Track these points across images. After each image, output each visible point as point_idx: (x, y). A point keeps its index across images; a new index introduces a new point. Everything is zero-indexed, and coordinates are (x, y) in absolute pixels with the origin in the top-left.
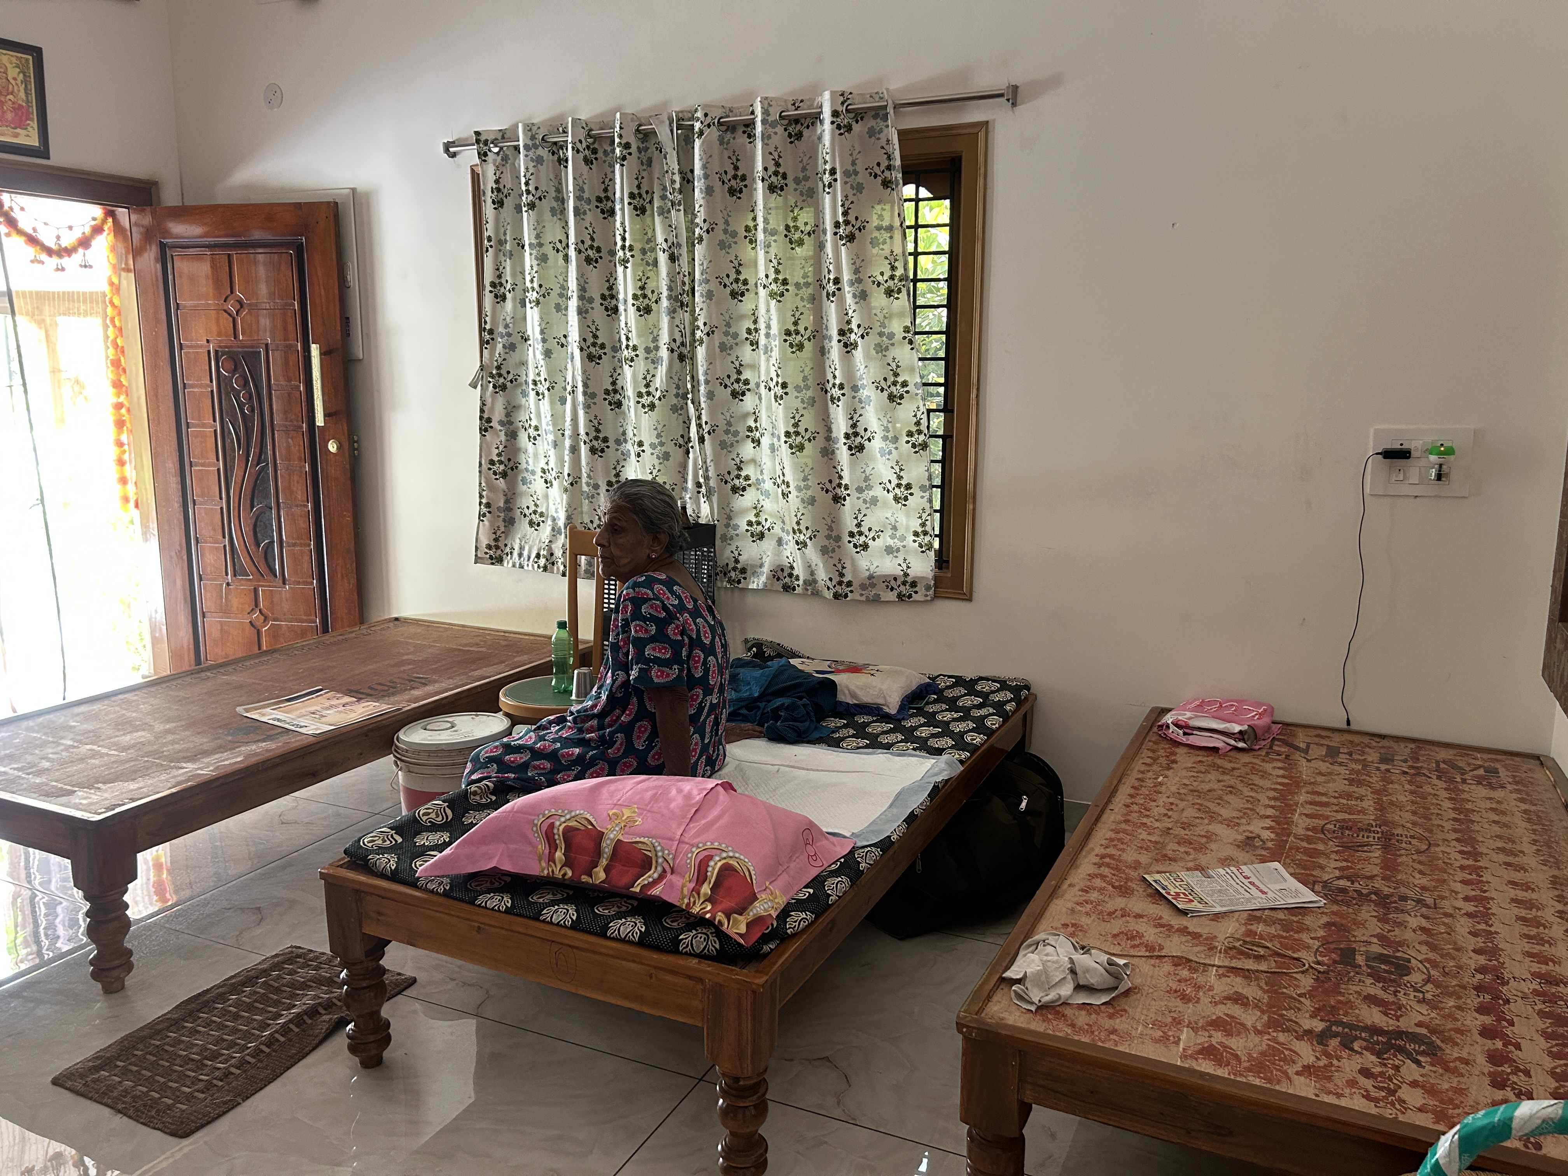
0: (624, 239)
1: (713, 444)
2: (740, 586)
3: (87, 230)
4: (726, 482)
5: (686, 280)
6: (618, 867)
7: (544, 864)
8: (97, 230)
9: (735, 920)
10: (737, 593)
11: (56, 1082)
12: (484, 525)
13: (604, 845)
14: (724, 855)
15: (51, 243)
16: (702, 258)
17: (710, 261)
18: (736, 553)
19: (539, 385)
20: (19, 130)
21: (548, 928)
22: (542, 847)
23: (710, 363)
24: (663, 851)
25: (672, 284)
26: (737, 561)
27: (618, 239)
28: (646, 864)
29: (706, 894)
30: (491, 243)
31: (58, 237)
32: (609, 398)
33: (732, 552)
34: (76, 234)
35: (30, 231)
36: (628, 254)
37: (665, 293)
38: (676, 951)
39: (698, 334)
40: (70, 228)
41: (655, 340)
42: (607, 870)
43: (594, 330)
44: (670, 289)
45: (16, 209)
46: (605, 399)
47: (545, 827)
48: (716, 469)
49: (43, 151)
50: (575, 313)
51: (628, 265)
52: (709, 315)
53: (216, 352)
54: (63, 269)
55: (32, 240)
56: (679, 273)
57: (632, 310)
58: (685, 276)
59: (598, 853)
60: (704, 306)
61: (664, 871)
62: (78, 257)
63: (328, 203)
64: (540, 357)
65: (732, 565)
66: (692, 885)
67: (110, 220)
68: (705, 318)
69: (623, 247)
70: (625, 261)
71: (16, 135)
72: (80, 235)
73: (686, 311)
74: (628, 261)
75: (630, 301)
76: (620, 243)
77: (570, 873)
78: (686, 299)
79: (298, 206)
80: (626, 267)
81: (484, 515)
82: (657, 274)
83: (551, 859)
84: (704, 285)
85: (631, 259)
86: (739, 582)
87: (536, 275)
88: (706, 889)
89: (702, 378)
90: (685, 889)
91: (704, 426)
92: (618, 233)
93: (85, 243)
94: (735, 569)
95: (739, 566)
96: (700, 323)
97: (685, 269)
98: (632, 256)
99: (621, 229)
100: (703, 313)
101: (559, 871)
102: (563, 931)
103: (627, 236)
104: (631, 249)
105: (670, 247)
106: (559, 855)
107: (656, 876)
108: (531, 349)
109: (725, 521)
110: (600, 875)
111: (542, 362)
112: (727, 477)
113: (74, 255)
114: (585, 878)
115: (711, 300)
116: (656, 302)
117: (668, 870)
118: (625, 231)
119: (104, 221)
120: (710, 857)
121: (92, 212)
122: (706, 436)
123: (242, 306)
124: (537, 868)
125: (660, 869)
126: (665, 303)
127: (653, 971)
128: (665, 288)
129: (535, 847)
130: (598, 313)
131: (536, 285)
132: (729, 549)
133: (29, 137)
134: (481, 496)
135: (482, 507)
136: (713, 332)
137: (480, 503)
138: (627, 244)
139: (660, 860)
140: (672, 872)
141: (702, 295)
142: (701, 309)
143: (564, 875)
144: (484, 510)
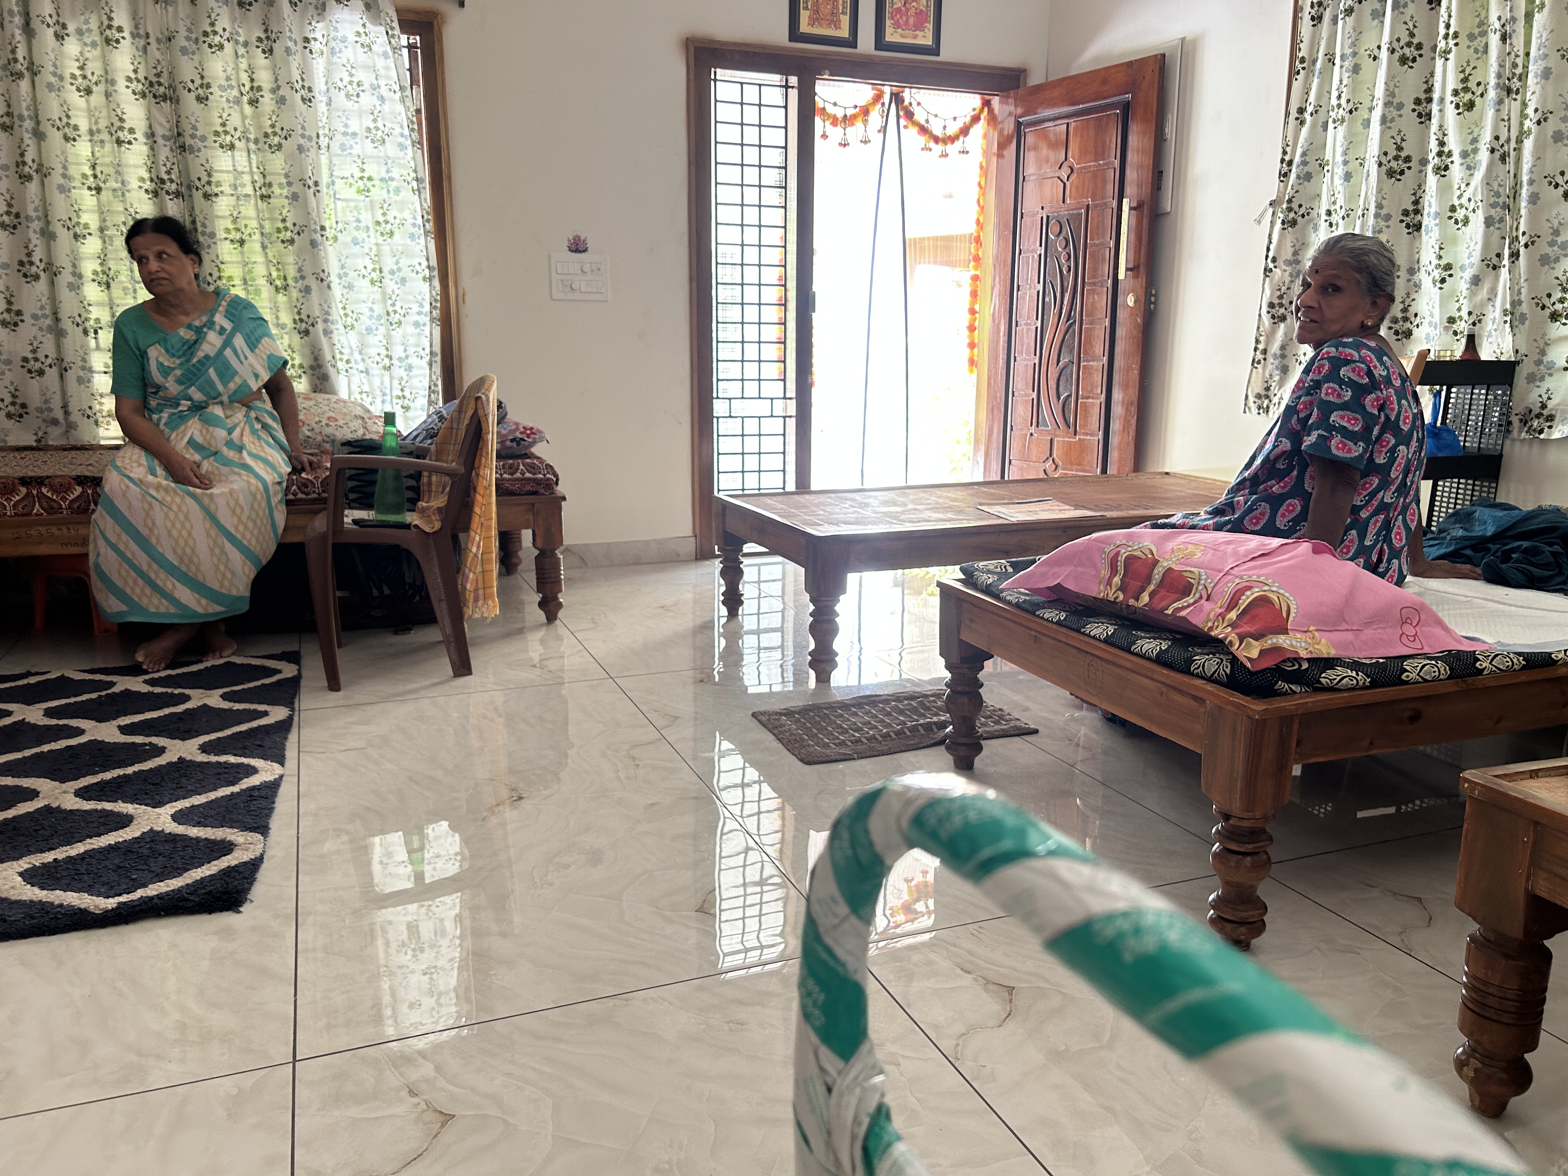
0: (1448, 26)
1: (1529, 259)
2: (1542, 436)
3: (968, 119)
4: (1543, 307)
5: (1520, 61)
6: (1163, 592)
7: (1102, 587)
8: (976, 119)
9: (1248, 644)
10: (1536, 447)
11: (754, 715)
12: (1257, 373)
13: (1156, 571)
14: (1266, 588)
15: (938, 131)
16: (1541, 29)
17: (1552, 31)
18: (1545, 397)
19: (1334, 215)
20: (918, 32)
21: (1086, 639)
22: (1105, 573)
23: (1538, 158)
24: (1205, 579)
25: (1502, 70)
26: (1544, 406)
27: (1442, 26)
28: (1186, 589)
29: (1230, 619)
30: (1305, 65)
31: (945, 127)
32: (1408, 219)
33: (1540, 396)
34: (960, 124)
35: (923, 122)
36: (1451, 42)
37: (1493, 81)
38: (1187, 672)
39: (1527, 123)
40: (955, 119)
41: (1475, 141)
42: (1152, 595)
43: (1399, 141)
44: (1499, 76)
45: (914, 104)
46: (1402, 221)
47: (1113, 554)
48: (1530, 291)
49: (935, 50)
50: (1378, 123)
51: (1450, 56)
52: (1544, 98)
53: (1048, 217)
54: (947, 155)
55: (923, 130)
56: (1509, 54)
57: (1450, 110)
58: (1517, 56)
59: (1149, 580)
60: (1538, 89)
61: (1201, 598)
62: (958, 145)
63: (1156, 56)
64: (1338, 181)
65: (1536, 410)
66: (1222, 610)
67: (986, 110)
68: (1537, 102)
69: (1446, 36)
70: (1447, 52)
71: (915, 37)
72: (962, 125)
73: (1515, 100)
74: (1449, 52)
75: (1449, 97)
76: (1442, 31)
77: (1121, 597)
78: (1516, 84)
79: (1130, 64)
80: (1447, 59)
81: (1259, 362)
82: (1486, 62)
83: (1109, 583)
84: (1540, 62)
85: (1454, 48)
86: (1541, 432)
87: (1345, 90)
88: (1233, 615)
89: (1525, 178)
90: (1212, 613)
91: (1521, 238)
92: (1442, 20)
93: (965, 131)
94: (1538, 416)
95: (1545, 412)
96: (1530, 111)
97: (1520, 48)
98: (1456, 44)
99: (1446, 16)
100: (1534, 98)
101: (1113, 594)
102: (1097, 643)
103: (1453, 22)
104: (1456, 35)
105: (1503, 26)
106: (1117, 580)
107: (1191, 601)
108: (1328, 175)
109: (1536, 357)
110: (1145, 598)
111: (1340, 188)
112: (1546, 301)
113: (956, 143)
114: (1132, 602)
115: (1547, 79)
116: (1482, 95)
117: (1205, 596)
118: (1450, 16)
119: (982, 111)
120: (1249, 588)
121: (973, 101)
122: (1522, 250)
123: (1072, 171)
124: (1098, 590)
125: (1197, 595)
126: (1492, 94)
127: (1164, 689)
128: (1493, 75)
129: (1099, 572)
130: (1408, 120)
131: (1343, 101)
132: (1536, 392)
133: (925, 39)
134: (1257, 341)
135: (1258, 353)
136: (1545, 120)
137: (1256, 349)
138: (1451, 31)
139: (1200, 587)
140: (1208, 600)
141: (1536, 76)
142: (1533, 93)
143: (1116, 598)
144: (1259, 356)
